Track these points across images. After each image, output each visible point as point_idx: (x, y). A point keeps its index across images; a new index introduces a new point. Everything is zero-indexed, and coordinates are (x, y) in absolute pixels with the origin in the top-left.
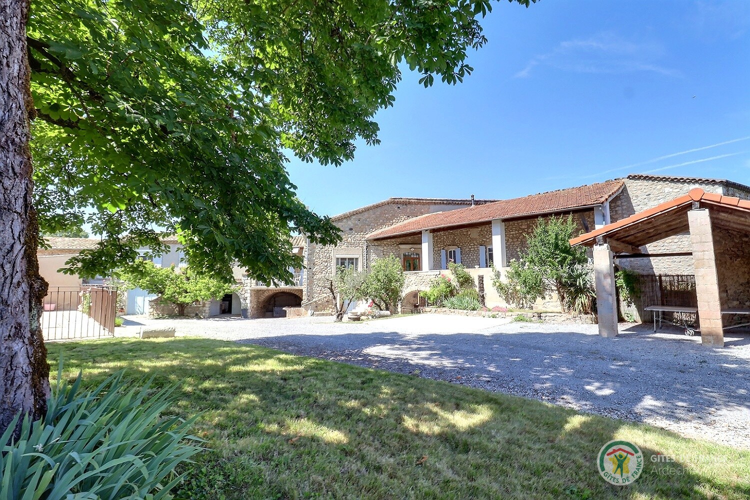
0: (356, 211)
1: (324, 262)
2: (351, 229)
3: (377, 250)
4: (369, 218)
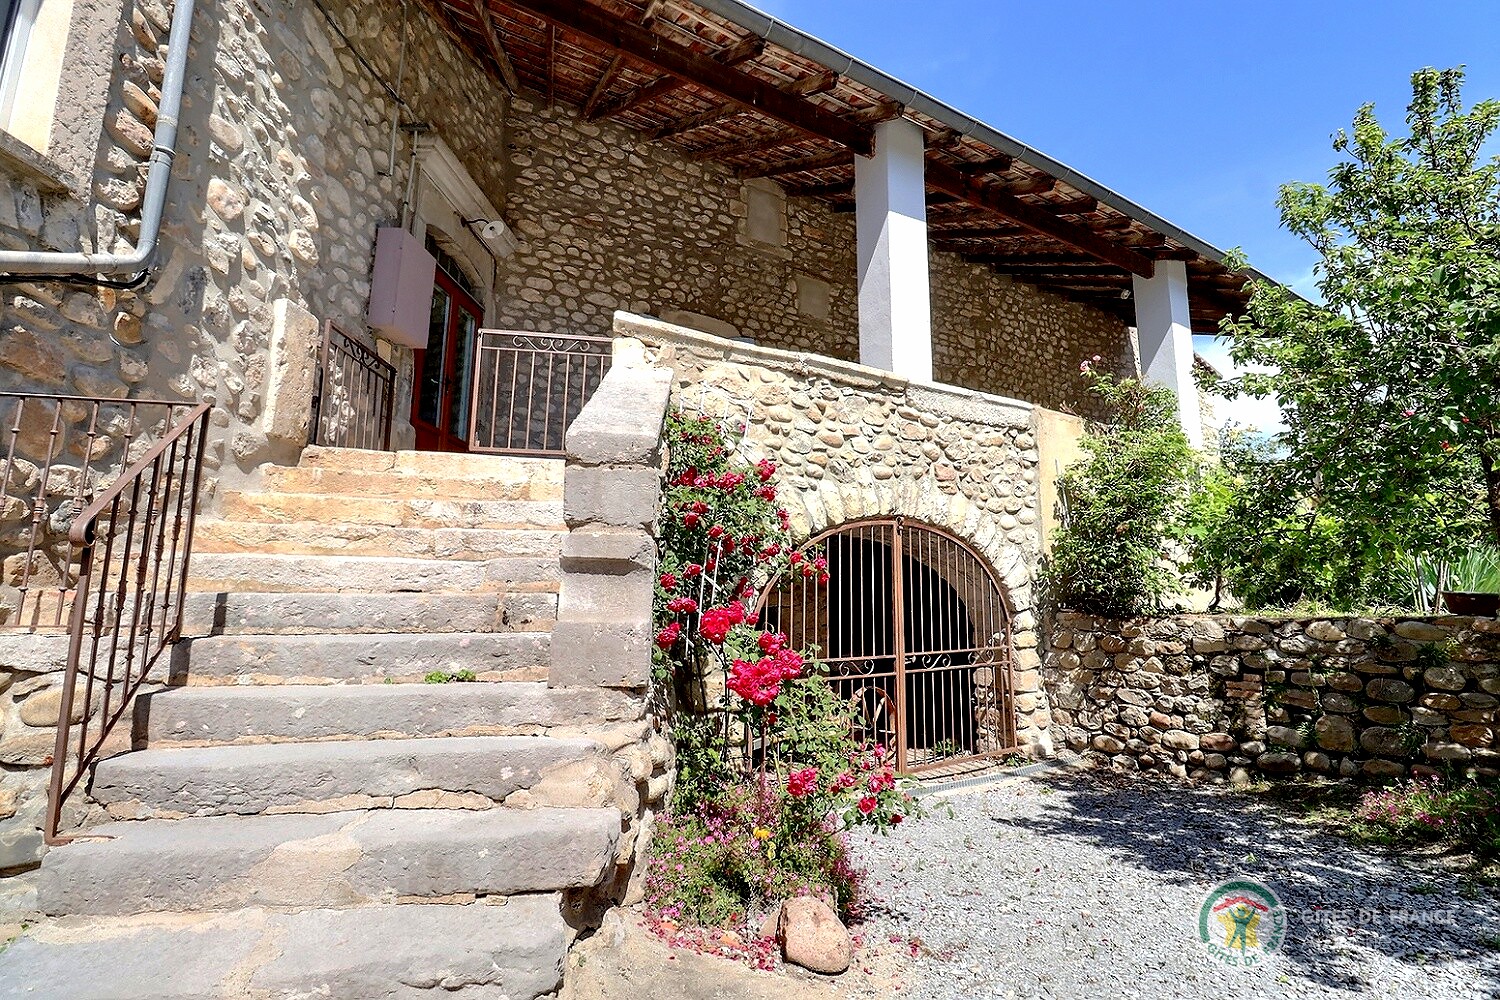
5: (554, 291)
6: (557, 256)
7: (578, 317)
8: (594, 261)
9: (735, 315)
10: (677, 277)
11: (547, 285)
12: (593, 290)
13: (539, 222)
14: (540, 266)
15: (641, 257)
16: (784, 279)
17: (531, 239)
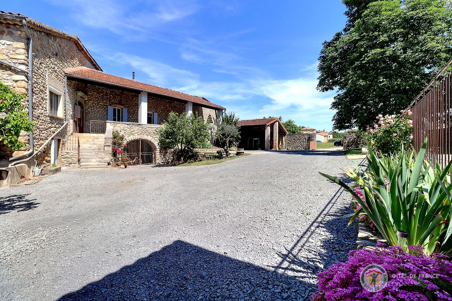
2: (56, 55)
5: (94, 103)
6: (94, 97)
7: (98, 107)
8: (100, 98)
9: (124, 104)
10: (114, 99)
11: (93, 102)
12: (100, 102)
13: (91, 92)
14: (91, 99)
15: (108, 96)
16: (133, 98)
17: (90, 95)
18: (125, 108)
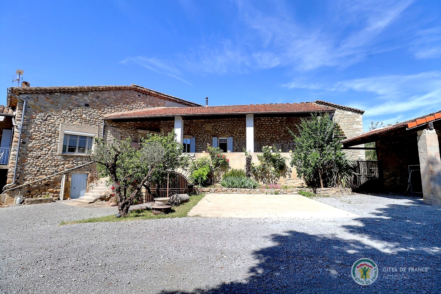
0: (96, 88)
1: (47, 136)
2: (87, 105)
3: (115, 131)
4: (109, 98)
9: (193, 134)
13: (163, 128)
16: (202, 125)
18: (194, 137)
